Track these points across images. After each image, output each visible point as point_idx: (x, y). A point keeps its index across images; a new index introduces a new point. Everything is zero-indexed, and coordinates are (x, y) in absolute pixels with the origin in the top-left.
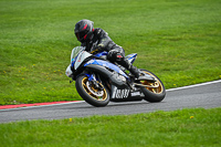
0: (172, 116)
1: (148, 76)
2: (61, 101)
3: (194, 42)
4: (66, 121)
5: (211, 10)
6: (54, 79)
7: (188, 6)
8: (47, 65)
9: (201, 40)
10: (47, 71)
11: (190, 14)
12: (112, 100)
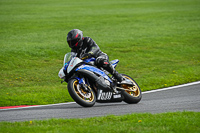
0: (122, 120)
1: (128, 81)
2: (23, 105)
3: (141, 54)
4: (27, 124)
5: (158, 25)
6: (16, 85)
7: (137, 21)
8: (9, 72)
9: (149, 52)
10: (9, 78)
11: (138, 29)
12: (98, 101)
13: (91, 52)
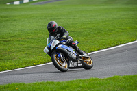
0: (5, 88)
3: (18, 43)
7: (15, 20)
9: (23, 41)
12: (70, 68)
13: (65, 36)
